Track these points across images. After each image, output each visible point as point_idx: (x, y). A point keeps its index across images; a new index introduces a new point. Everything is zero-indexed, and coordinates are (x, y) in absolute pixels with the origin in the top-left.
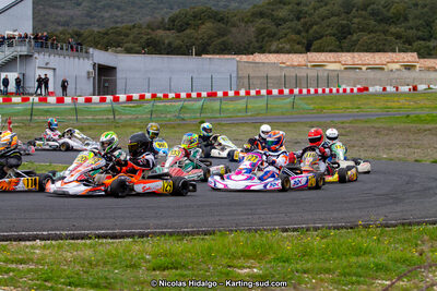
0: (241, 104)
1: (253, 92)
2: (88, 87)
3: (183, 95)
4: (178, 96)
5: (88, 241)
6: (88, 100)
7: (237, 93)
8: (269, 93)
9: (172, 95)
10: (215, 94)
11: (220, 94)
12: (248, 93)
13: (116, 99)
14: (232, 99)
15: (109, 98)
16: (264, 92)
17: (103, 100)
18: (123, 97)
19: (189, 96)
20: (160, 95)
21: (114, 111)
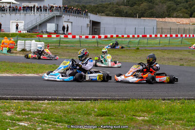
0: (157, 41)
1: (164, 36)
2: (87, 31)
3: (131, 36)
4: (128, 36)
5: (69, 102)
6: (87, 37)
7: (156, 36)
8: (171, 36)
9: (125, 36)
10: (146, 36)
11: (148, 36)
12: (161, 36)
13: (100, 37)
14: (154, 39)
15: (97, 36)
16: (169, 36)
17: (93, 37)
18: (103, 36)
19: (133, 36)
20: (120, 36)
21: (98, 43)
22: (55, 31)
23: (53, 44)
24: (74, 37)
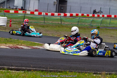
4: (94, 16)
6: (53, 15)
9: (91, 15)
10: (111, 16)
11: (113, 16)
13: (65, 15)
15: (62, 14)
17: (59, 15)
18: (68, 14)
19: (98, 16)
20: (85, 15)
21: (61, 20)
22: (22, 7)
23: (17, 20)
24: (40, 14)
